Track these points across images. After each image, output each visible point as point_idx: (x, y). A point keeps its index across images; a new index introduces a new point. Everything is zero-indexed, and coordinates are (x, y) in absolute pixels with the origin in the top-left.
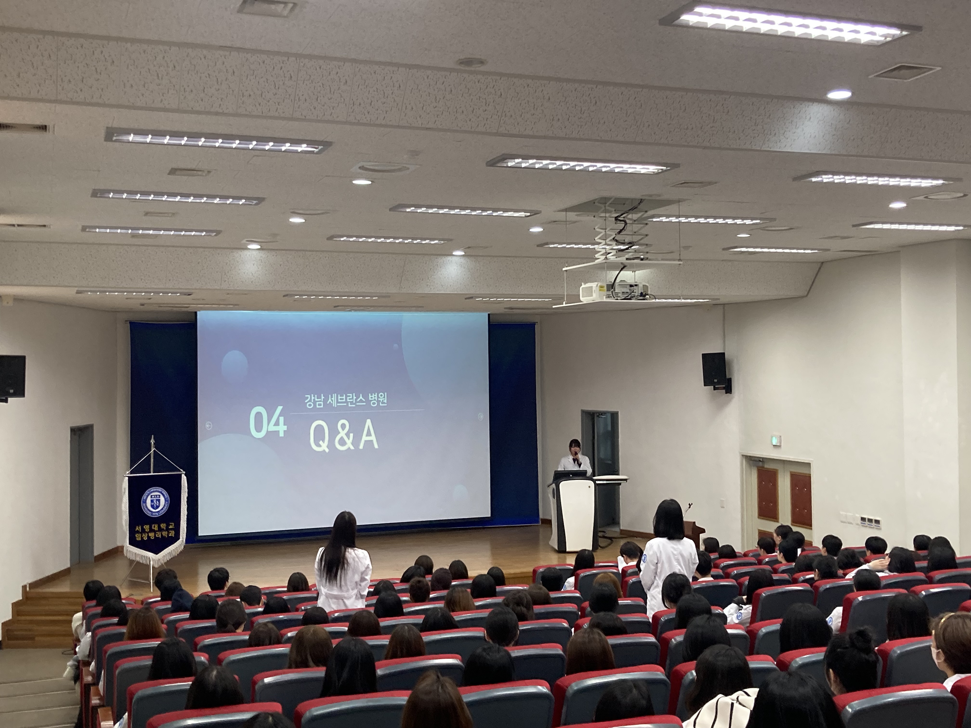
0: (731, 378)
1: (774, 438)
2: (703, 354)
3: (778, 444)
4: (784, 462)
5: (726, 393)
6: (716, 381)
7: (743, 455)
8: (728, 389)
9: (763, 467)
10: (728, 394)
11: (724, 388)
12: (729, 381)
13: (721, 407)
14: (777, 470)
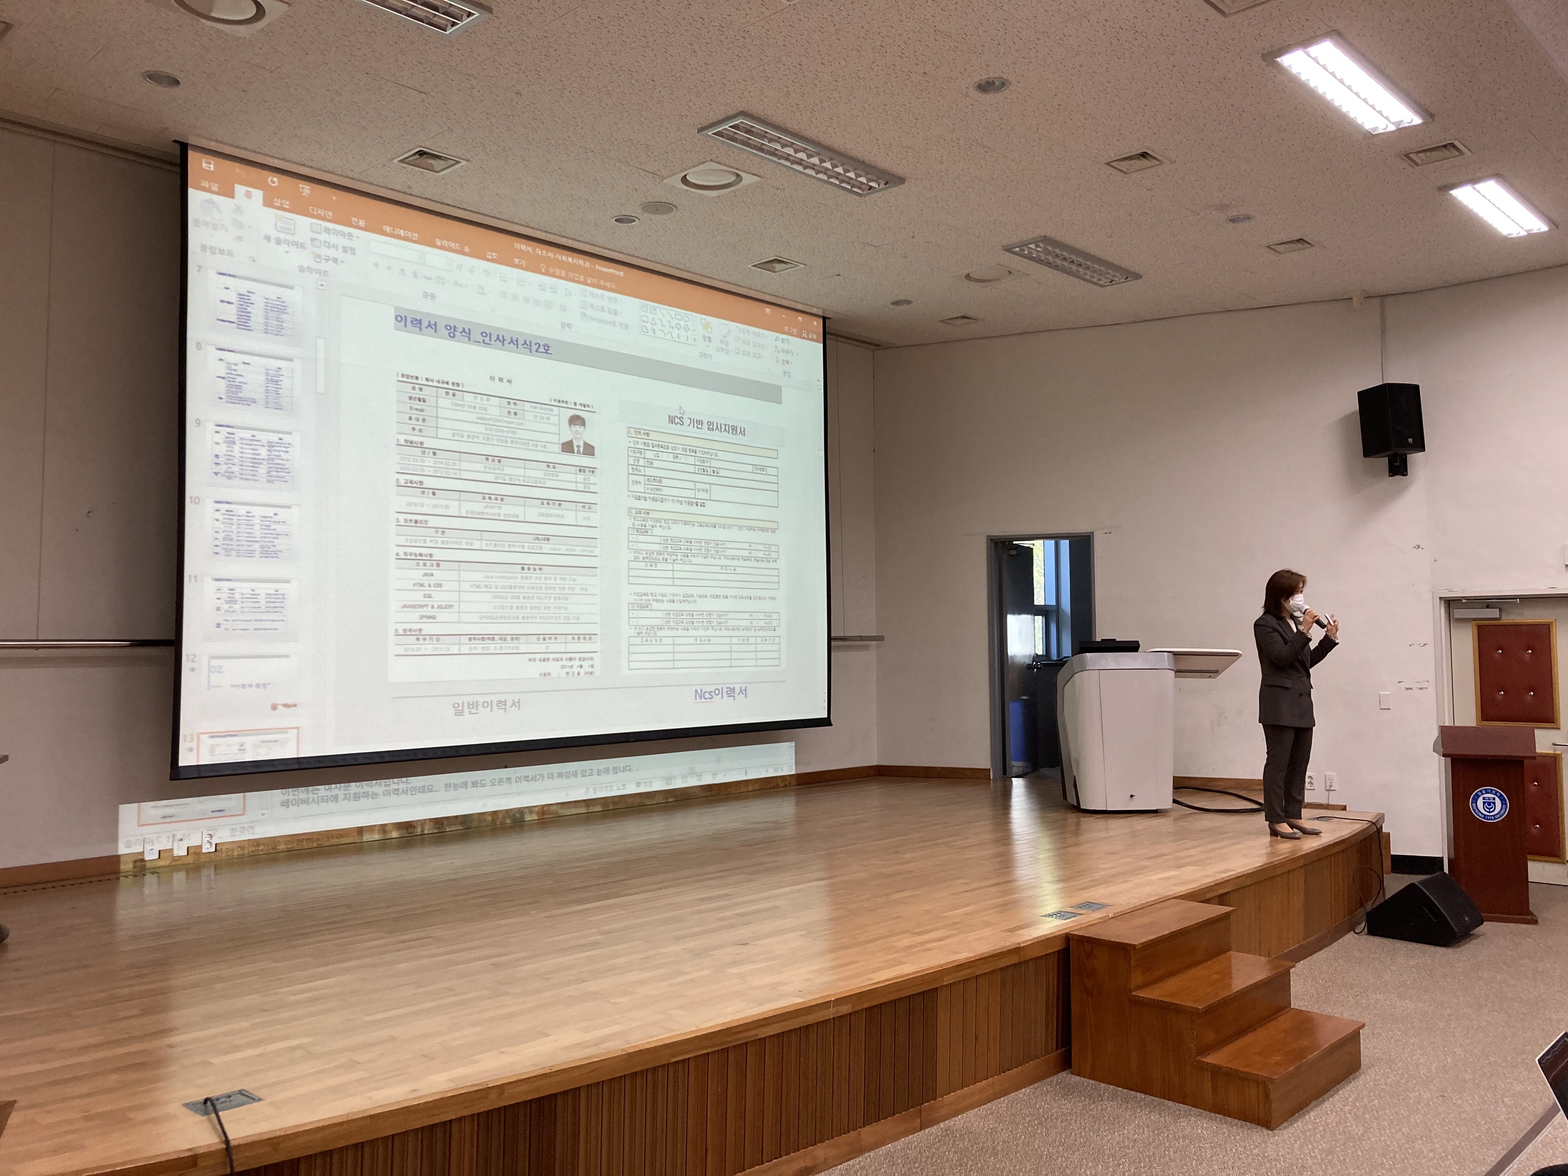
6: (1410, 440)
7: (1439, 599)
8: (1399, 467)
10: (1398, 477)
13: (1376, 503)
14: (1551, 623)
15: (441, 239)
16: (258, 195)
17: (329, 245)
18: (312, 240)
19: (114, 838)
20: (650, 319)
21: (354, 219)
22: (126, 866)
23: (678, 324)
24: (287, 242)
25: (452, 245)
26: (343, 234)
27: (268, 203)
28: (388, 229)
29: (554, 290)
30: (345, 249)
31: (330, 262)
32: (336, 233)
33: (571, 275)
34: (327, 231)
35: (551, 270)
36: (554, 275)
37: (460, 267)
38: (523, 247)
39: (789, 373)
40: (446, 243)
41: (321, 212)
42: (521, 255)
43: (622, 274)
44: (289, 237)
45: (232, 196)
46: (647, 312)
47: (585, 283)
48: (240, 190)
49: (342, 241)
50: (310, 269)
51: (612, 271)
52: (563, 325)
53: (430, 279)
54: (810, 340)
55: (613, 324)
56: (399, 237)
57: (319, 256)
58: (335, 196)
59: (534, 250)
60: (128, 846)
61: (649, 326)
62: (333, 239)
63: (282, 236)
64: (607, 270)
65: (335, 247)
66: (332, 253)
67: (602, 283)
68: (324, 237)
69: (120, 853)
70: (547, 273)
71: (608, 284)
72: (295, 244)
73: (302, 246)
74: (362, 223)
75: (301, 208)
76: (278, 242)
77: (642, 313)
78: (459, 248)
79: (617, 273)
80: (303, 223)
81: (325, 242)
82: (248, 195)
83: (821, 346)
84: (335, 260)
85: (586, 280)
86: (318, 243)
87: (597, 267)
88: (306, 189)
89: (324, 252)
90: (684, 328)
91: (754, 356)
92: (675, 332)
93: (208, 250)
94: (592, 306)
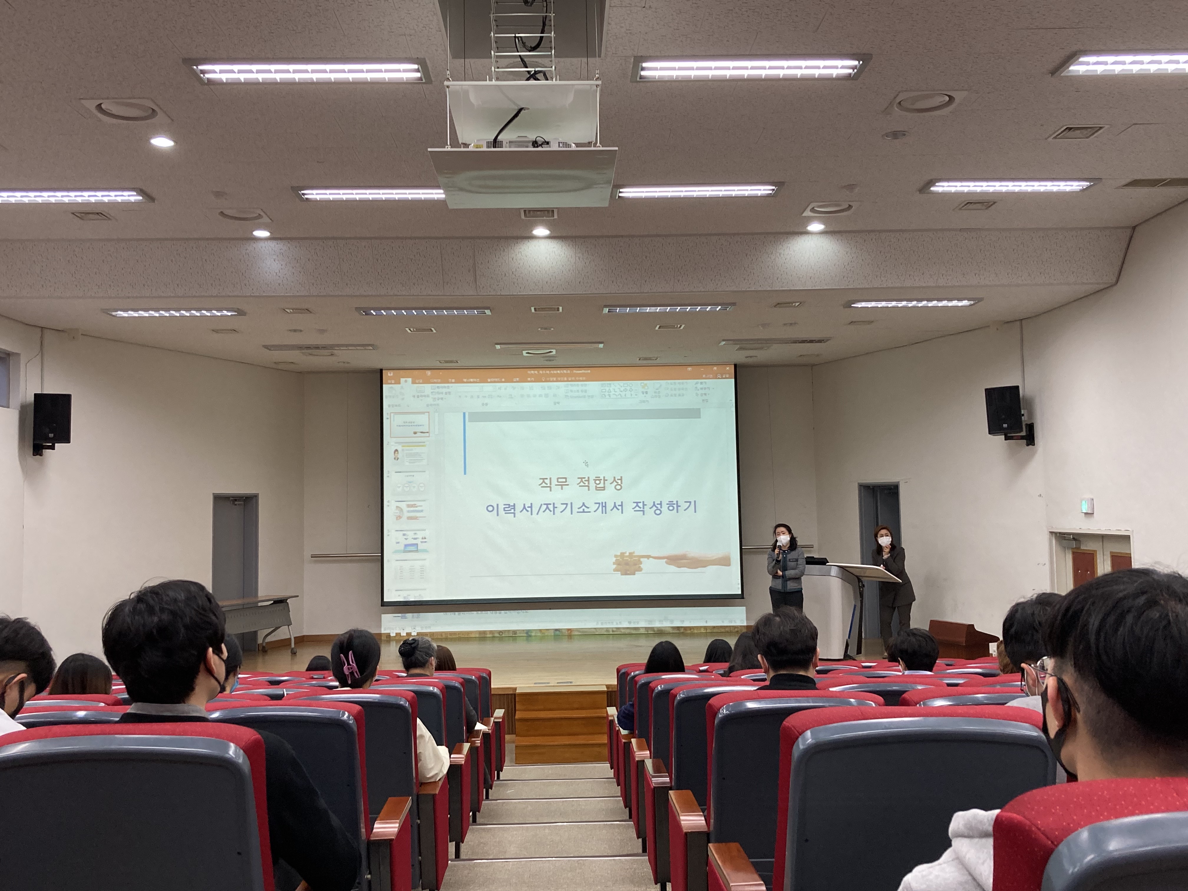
0: (1033, 423)
1: (1084, 502)
2: (986, 390)
3: (1089, 512)
4: (1103, 538)
5: (1028, 445)
6: (1005, 426)
7: (1051, 533)
8: (1030, 439)
9: (1079, 548)
10: (1030, 446)
11: (1022, 438)
12: (1031, 428)
13: (1021, 465)
14: (1095, 551)
15: (490, 378)
16: (410, 380)
17: (439, 393)
18: (432, 393)
19: (380, 627)
20: (607, 391)
21: (450, 380)
22: (384, 638)
23: (626, 389)
24: (422, 396)
25: (496, 380)
26: (445, 387)
27: (414, 382)
28: (465, 380)
29: (550, 388)
30: (446, 393)
31: (440, 400)
32: (442, 387)
33: (559, 379)
34: (438, 387)
35: (548, 379)
36: (550, 381)
37: (500, 388)
38: (532, 372)
39: (706, 400)
40: (493, 380)
41: (435, 380)
42: (531, 376)
43: (589, 371)
44: (423, 394)
45: (400, 383)
46: (605, 387)
47: (568, 381)
48: (402, 380)
49: (444, 390)
50: (431, 405)
51: (583, 371)
52: (555, 404)
53: (485, 397)
54: (724, 378)
55: (584, 397)
56: (471, 382)
57: (435, 398)
58: (441, 372)
59: (539, 372)
60: (385, 630)
61: (607, 394)
62: (440, 390)
63: (419, 394)
64: (580, 372)
65: (442, 393)
66: (440, 396)
67: (577, 378)
68: (437, 390)
69: (382, 632)
70: (546, 381)
71: (581, 378)
72: (425, 396)
73: (428, 396)
74: (453, 380)
75: (427, 381)
76: (418, 397)
77: (602, 388)
78: (500, 380)
79: (586, 372)
80: (428, 388)
81: (437, 392)
82: (406, 381)
83: (733, 380)
84: (442, 399)
85: (567, 379)
86: (434, 393)
87: (574, 371)
88: (429, 373)
89: (437, 396)
90: (630, 390)
91: (679, 395)
92: (623, 394)
93: (391, 406)
94: (572, 391)
